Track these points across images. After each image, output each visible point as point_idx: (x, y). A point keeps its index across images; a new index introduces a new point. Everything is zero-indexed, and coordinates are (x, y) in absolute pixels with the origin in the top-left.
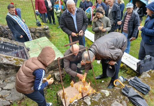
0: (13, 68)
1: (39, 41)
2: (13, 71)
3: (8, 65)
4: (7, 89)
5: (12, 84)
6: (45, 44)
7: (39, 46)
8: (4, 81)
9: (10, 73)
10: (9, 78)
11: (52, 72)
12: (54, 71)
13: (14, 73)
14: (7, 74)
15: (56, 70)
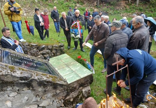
0: (51, 85)
1: (62, 58)
2: (51, 87)
3: (48, 82)
4: (42, 106)
5: (47, 101)
6: (68, 61)
7: (63, 62)
8: (41, 98)
9: (48, 90)
10: (46, 95)
11: (81, 89)
12: (83, 87)
13: (51, 90)
14: (45, 91)
15: (84, 87)
